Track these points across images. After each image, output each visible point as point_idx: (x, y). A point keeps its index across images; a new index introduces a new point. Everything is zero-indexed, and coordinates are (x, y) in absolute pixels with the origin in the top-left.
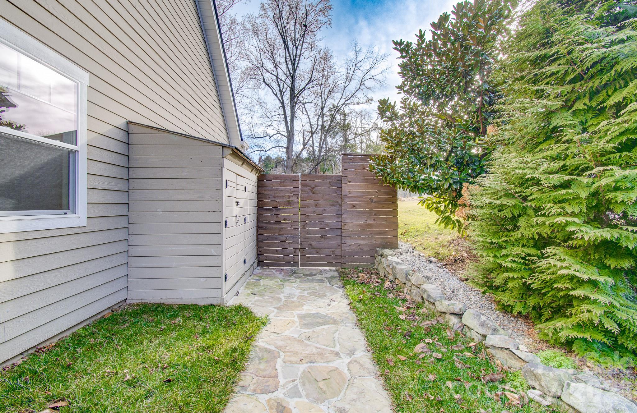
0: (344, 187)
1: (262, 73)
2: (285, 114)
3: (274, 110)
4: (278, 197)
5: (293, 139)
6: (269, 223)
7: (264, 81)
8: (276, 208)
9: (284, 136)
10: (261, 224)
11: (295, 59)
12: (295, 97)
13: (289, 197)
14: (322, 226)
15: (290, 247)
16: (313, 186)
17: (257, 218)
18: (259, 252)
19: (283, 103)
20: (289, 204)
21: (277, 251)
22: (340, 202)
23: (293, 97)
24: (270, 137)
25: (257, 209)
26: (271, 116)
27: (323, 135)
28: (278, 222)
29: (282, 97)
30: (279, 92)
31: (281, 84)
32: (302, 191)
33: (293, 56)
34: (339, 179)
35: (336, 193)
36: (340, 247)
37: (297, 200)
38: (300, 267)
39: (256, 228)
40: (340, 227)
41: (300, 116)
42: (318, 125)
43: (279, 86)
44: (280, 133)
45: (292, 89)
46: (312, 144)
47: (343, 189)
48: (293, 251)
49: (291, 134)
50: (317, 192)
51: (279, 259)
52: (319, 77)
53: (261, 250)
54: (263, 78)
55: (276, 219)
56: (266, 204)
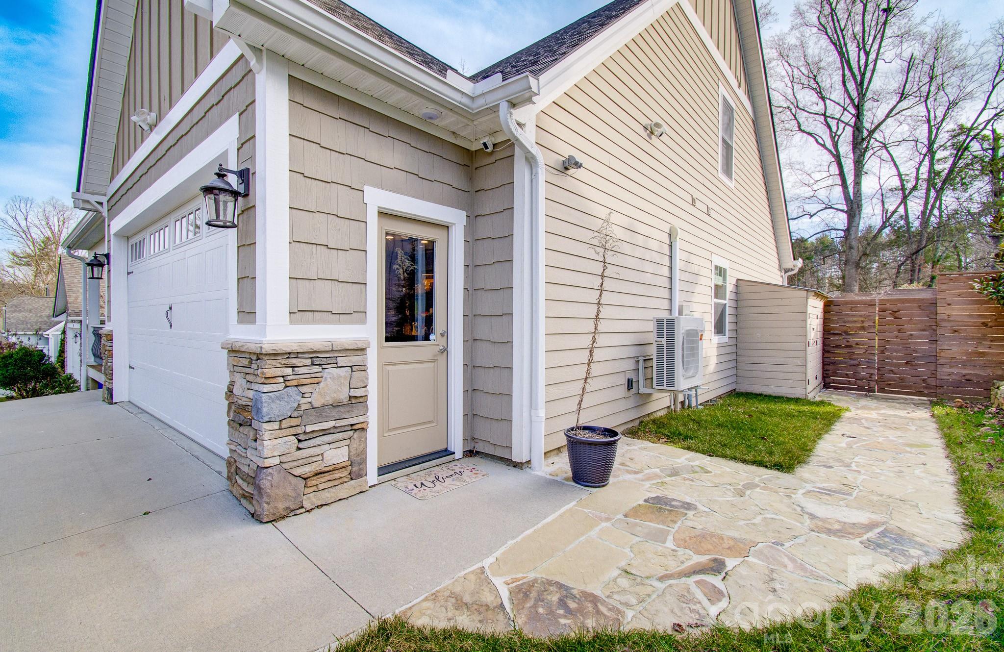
0: (940, 310)
1: (794, 116)
2: (842, 174)
3: (819, 169)
4: (849, 322)
5: (860, 215)
6: (838, 347)
7: (799, 126)
8: (846, 333)
9: (842, 211)
10: (827, 348)
11: (863, 75)
12: (863, 140)
13: (863, 322)
14: (907, 352)
15: (863, 372)
16: (895, 310)
17: (823, 342)
18: (825, 375)
19: (837, 157)
20: (863, 328)
21: (847, 375)
22: (934, 327)
23: (859, 143)
24: (811, 216)
25: (824, 334)
26: (812, 181)
27: (932, 191)
28: (850, 347)
29: (835, 145)
30: (829, 140)
31: (833, 123)
32: (879, 315)
33: (859, 68)
34: (934, 302)
35: (928, 316)
36: (934, 375)
37: (873, 324)
38: (876, 393)
39: (821, 352)
40: (935, 354)
41: (876, 170)
42: (917, 179)
43: (829, 127)
44: (831, 208)
45: (857, 128)
46: (903, 214)
47: (938, 312)
48: (868, 376)
49: (855, 206)
50: (900, 317)
51: (849, 383)
52: (921, 84)
53: (827, 372)
54: (798, 123)
55: (847, 344)
56: (834, 329)
